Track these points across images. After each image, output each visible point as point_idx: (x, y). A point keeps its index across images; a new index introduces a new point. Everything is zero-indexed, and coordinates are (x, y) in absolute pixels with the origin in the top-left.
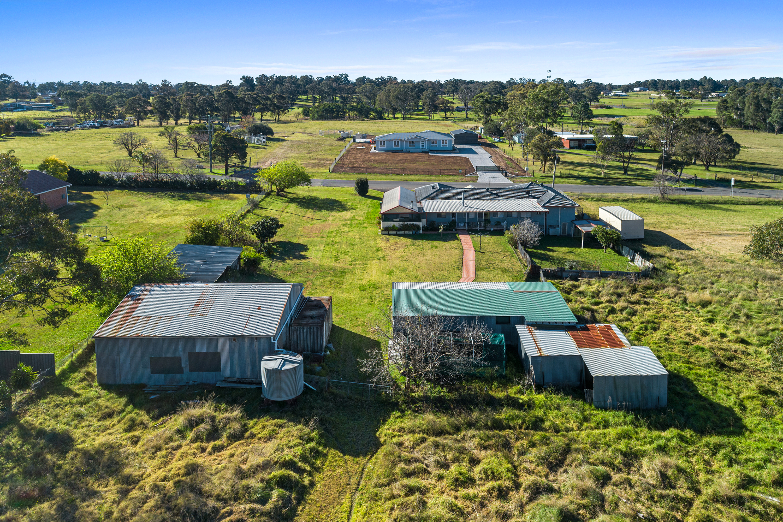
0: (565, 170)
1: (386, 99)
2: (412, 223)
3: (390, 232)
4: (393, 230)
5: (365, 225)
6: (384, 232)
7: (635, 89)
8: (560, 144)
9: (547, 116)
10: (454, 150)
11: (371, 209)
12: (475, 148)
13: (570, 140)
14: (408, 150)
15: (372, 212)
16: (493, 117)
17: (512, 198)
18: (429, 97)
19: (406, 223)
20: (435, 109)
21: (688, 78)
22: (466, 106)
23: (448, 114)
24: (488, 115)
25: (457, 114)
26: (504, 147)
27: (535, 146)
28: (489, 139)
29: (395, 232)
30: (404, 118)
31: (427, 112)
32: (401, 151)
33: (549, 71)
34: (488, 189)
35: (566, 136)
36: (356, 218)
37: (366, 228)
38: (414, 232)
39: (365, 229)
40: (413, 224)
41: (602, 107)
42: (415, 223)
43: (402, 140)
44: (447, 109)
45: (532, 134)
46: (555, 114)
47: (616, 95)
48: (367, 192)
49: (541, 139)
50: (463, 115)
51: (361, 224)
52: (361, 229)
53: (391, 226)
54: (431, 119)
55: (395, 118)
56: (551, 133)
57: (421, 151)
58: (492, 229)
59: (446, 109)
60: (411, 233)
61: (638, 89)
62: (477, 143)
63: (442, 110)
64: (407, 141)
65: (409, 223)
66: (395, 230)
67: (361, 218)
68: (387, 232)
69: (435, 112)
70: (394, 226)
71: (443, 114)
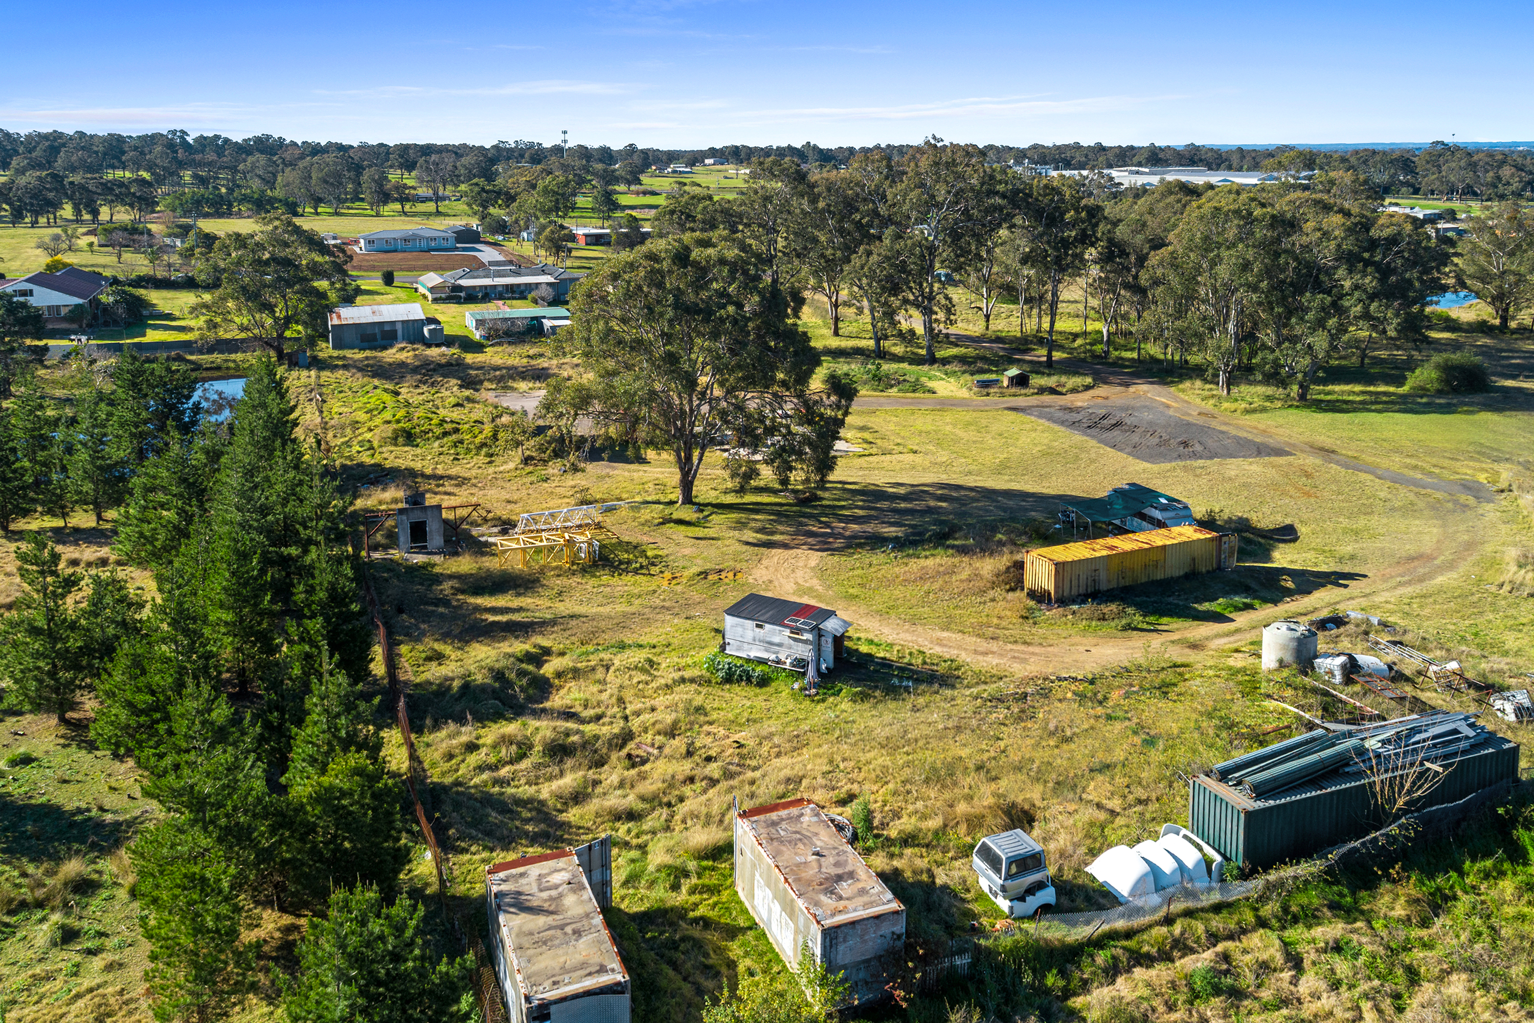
0: (577, 263)
4: (440, 300)
6: (433, 302)
7: (707, 161)
8: (573, 238)
9: (557, 209)
10: (457, 249)
12: (478, 246)
13: (586, 236)
14: (403, 250)
16: (492, 210)
20: (384, 197)
21: (784, 144)
22: (436, 193)
23: (407, 207)
24: (485, 208)
25: (421, 207)
26: (512, 245)
27: (547, 239)
28: (490, 238)
30: (337, 214)
31: (372, 205)
32: (395, 251)
33: (565, 132)
35: (581, 231)
38: (457, 301)
40: (456, 295)
41: (645, 193)
43: (395, 239)
44: (404, 197)
45: (543, 228)
46: (566, 207)
47: (674, 172)
48: (393, 283)
49: (552, 232)
50: (431, 207)
54: (378, 215)
55: (317, 214)
56: (562, 227)
57: (419, 250)
59: (403, 200)
61: (711, 161)
62: (479, 242)
63: (396, 200)
64: (401, 239)
65: (453, 294)
66: (442, 300)
68: (436, 302)
69: (385, 203)
70: (441, 297)
71: (397, 206)
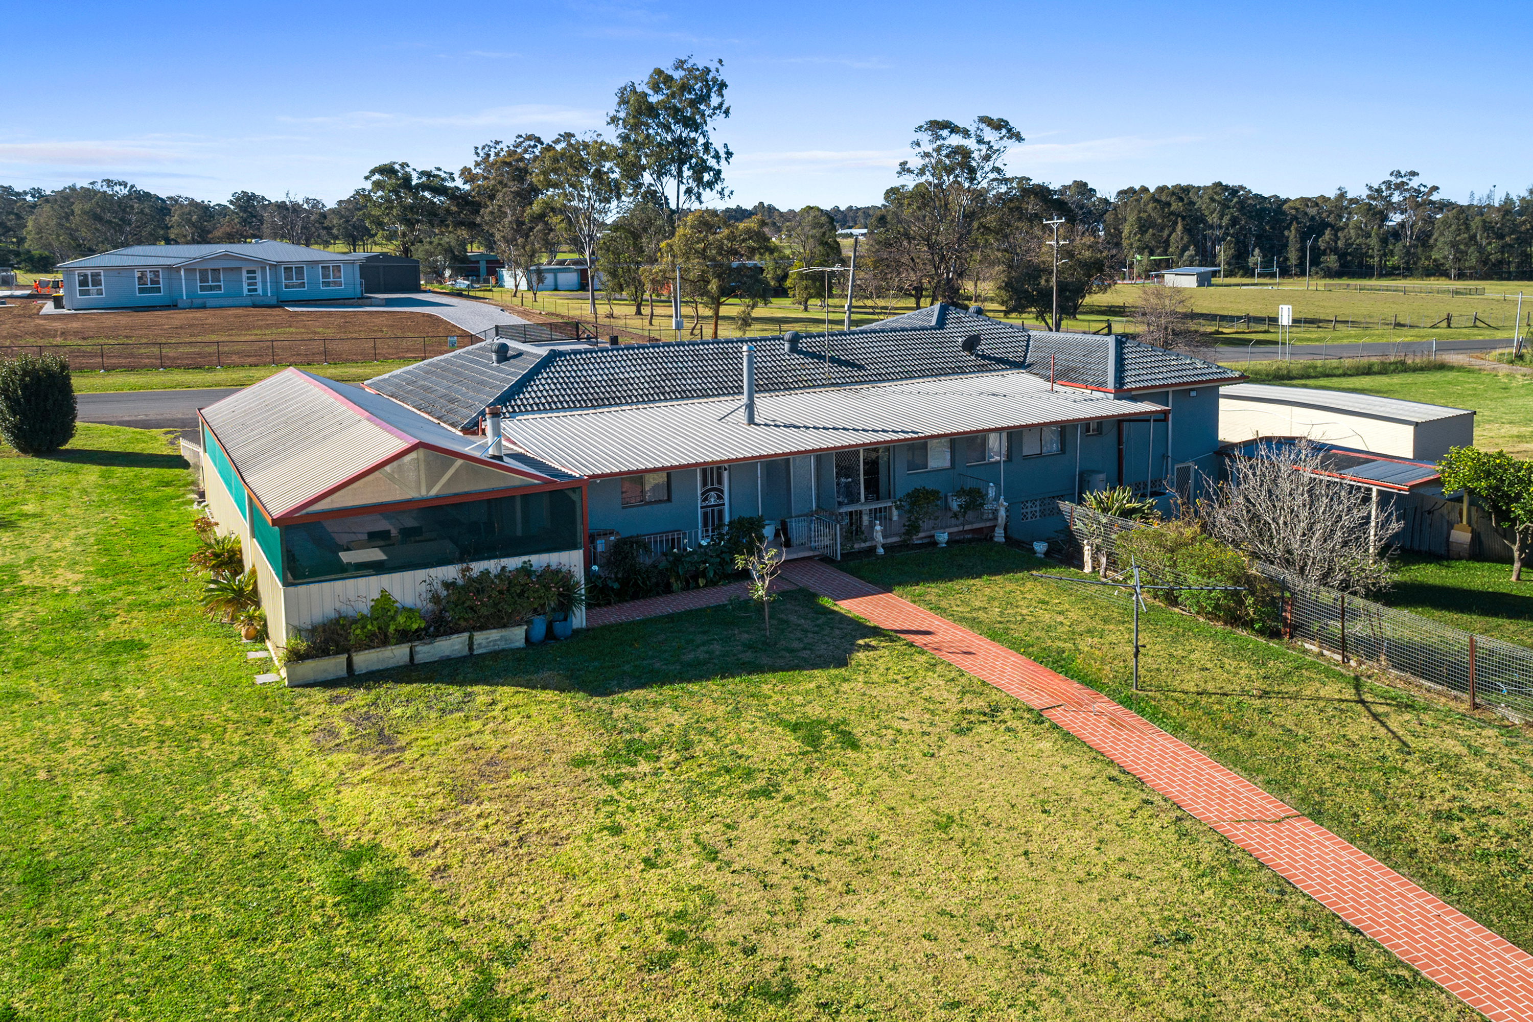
1: (60, 225)
2: (513, 563)
3: (365, 660)
4: (382, 639)
5: (117, 629)
6: (311, 668)
10: (364, 299)
11: (124, 516)
12: (423, 297)
14: (197, 302)
15: (131, 532)
17: (924, 374)
18: (189, 222)
19: (478, 567)
26: (499, 297)
28: (433, 286)
29: (398, 654)
32: (172, 306)
34: (795, 339)
36: (27, 579)
37: (134, 646)
38: (539, 629)
39: (129, 666)
40: (526, 570)
42: (539, 561)
43: (169, 268)
48: (68, 432)
51: (76, 621)
52: (96, 669)
53: (364, 608)
57: (249, 301)
58: (943, 537)
60: (517, 635)
64: (190, 270)
65: (492, 566)
66: (404, 636)
67: (66, 578)
68: (335, 665)
70: (384, 604)
